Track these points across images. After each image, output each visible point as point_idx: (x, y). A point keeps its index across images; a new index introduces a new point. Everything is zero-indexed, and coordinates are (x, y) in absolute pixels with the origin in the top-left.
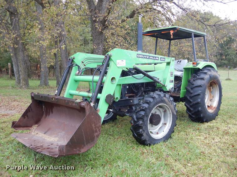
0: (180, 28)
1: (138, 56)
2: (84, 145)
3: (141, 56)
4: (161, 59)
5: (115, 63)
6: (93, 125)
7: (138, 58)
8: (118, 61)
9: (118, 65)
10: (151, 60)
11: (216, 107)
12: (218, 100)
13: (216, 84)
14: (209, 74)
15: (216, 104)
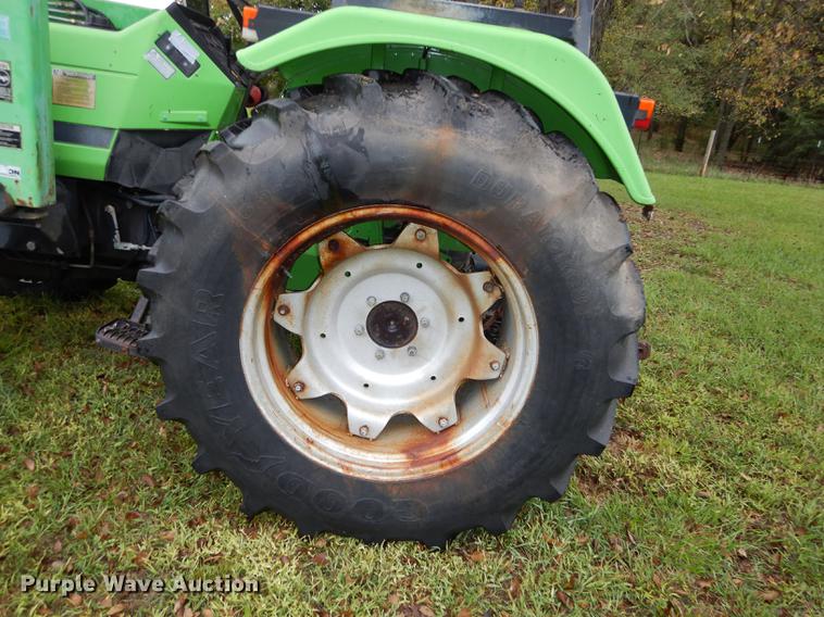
11: (465, 457)
12: (515, 414)
13: (494, 260)
14: (307, 129)
15: (482, 435)
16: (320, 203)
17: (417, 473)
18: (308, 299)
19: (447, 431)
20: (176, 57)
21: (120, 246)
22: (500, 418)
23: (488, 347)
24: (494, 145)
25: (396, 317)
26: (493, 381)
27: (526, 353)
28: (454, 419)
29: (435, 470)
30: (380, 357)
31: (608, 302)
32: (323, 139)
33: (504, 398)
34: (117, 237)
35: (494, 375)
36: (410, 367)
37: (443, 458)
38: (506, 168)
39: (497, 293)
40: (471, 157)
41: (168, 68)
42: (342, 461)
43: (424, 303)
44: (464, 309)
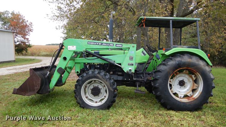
0: (146, 18)
1: (89, 43)
2: (28, 92)
3: (92, 43)
4: (117, 45)
5: (66, 48)
6: (34, 82)
7: (89, 45)
8: (69, 47)
9: (69, 49)
10: (104, 46)
11: (196, 98)
12: (201, 91)
13: (196, 73)
14: (175, 60)
15: (197, 95)
16: (177, 68)
17: (190, 101)
18: (173, 80)
19: (192, 96)
20: (144, 54)
21: (134, 79)
22: (199, 92)
23: (195, 84)
24: (195, 60)
25: (182, 82)
26: (197, 89)
27: (201, 83)
28: (192, 95)
29: (192, 100)
30: (180, 88)
31: (210, 76)
32: (178, 61)
33: (199, 90)
34: (134, 78)
35: (197, 88)
36: (185, 89)
37: (193, 98)
38: (197, 63)
39: (196, 77)
40: (193, 62)
41: (143, 55)
42: (180, 100)
43: (186, 80)
44: (191, 80)
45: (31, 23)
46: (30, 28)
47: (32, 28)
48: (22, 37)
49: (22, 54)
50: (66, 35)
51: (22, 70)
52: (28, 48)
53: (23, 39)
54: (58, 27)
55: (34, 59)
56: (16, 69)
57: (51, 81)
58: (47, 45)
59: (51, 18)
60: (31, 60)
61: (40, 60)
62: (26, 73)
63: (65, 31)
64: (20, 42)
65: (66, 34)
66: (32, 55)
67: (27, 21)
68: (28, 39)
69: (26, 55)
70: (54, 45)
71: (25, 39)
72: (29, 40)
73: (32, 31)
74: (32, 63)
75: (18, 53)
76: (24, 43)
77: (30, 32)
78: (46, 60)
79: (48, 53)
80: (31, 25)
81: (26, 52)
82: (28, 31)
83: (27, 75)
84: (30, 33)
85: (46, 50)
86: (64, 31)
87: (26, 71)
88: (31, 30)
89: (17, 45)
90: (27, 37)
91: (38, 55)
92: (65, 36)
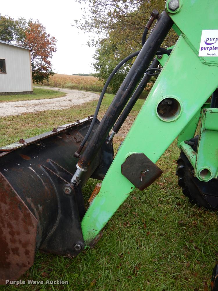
5: (189, 44)
45: (54, 38)
46: (52, 45)
47: (55, 47)
48: (42, 59)
49: (43, 83)
50: (98, 61)
51: (36, 108)
52: (50, 76)
53: (43, 62)
54: (91, 43)
55: (56, 92)
56: (28, 105)
57: (88, 205)
58: (73, 75)
59: (81, 27)
60: (53, 92)
61: (65, 93)
62: (39, 115)
63: (98, 55)
64: (40, 66)
65: (98, 59)
66: (56, 85)
67: (49, 35)
68: (49, 62)
69: (49, 85)
70: (81, 75)
71: (46, 61)
72: (51, 63)
73: (55, 50)
74: (53, 98)
75: (37, 81)
76: (45, 68)
77: (52, 52)
78: (72, 94)
79: (74, 85)
80: (53, 41)
81: (48, 81)
82: (50, 51)
83: (41, 118)
84: (52, 54)
85: (72, 80)
86: (96, 55)
87: (41, 112)
88: (53, 49)
89: (36, 70)
90: (49, 59)
91: (63, 87)
92: (97, 63)
